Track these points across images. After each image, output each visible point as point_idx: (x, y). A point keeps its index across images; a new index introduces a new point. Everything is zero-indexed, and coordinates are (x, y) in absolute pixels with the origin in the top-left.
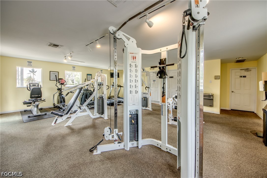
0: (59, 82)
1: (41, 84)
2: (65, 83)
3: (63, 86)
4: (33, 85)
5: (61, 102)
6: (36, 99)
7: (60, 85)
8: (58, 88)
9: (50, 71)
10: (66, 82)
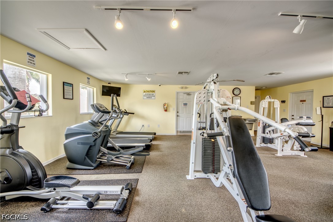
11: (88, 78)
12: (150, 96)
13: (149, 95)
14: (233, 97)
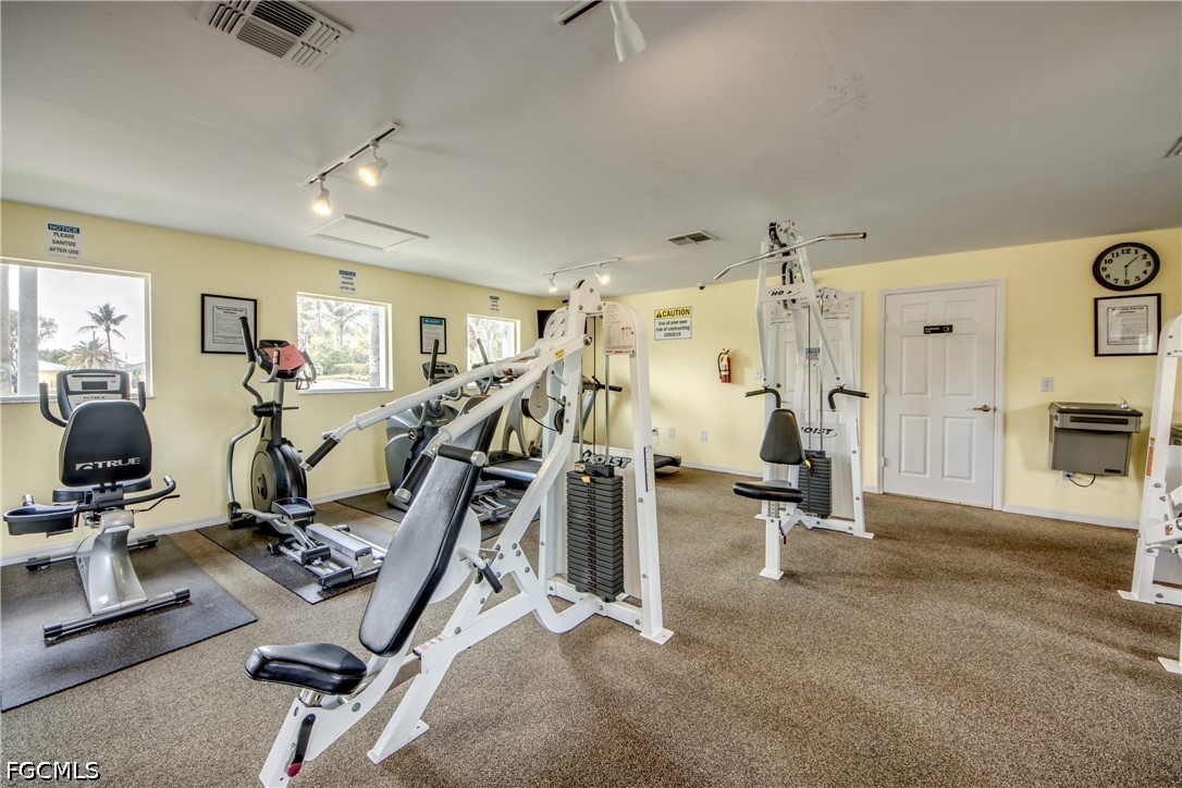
0: (267, 366)
1: (143, 378)
2: (307, 368)
3: (289, 385)
4: (85, 385)
5: (282, 495)
6: (108, 484)
7: (271, 381)
8: (255, 402)
9: (203, 296)
10: (310, 363)
11: (492, 298)
12: (675, 328)
13: (674, 326)
14: (1096, 300)
